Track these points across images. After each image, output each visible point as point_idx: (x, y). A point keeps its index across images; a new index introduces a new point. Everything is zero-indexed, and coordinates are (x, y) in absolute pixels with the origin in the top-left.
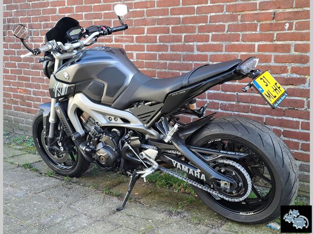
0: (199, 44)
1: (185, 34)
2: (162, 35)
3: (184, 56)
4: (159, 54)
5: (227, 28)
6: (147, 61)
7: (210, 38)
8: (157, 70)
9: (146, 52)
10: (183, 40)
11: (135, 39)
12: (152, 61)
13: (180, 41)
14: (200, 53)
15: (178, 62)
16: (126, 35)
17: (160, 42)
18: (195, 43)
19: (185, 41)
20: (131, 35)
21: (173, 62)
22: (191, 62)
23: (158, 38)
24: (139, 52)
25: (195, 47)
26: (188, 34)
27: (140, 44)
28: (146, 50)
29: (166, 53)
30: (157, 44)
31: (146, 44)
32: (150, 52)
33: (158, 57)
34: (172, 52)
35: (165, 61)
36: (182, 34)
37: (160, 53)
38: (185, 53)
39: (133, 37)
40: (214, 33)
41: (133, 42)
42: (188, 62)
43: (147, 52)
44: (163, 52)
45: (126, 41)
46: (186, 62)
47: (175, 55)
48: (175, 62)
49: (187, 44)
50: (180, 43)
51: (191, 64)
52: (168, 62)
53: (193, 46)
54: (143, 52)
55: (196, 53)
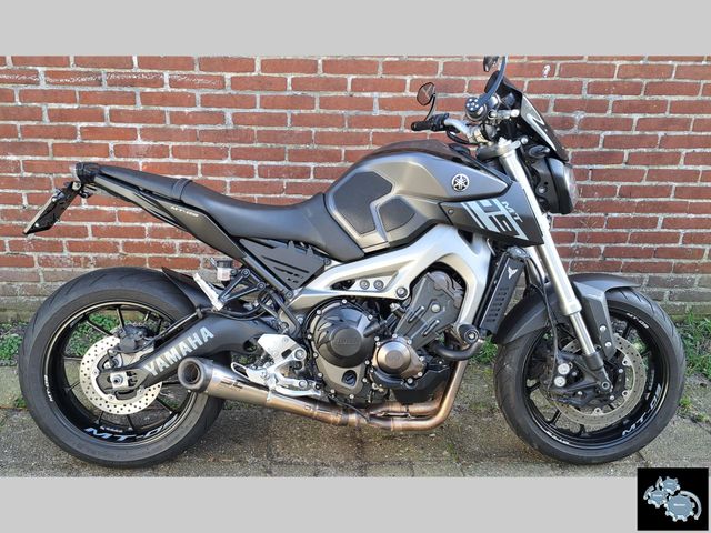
0: (385, 95)
1: (355, 77)
2: (299, 75)
3: (351, 118)
4: (292, 115)
5: (441, 68)
6: (262, 128)
7: (408, 86)
8: (288, 147)
9: (258, 110)
10: (349, 87)
11: (228, 82)
12: (276, 128)
13: (343, 88)
14: (385, 113)
15: (336, 130)
16: (204, 73)
17: (294, 89)
18: (376, 94)
19: (354, 90)
20: (219, 74)
21: (325, 130)
22: (366, 130)
23: (289, 81)
24: (241, 110)
25: (376, 101)
26: (360, 77)
27: (240, 93)
28: (258, 106)
29: (308, 112)
30: (287, 94)
31: (258, 95)
32: (268, 111)
33: (289, 120)
34: (322, 111)
35: (307, 129)
36: (346, 76)
37: (296, 112)
38: (353, 113)
39: (222, 78)
40: (416, 77)
41: (223, 87)
42: (359, 130)
43: (262, 111)
44: (303, 111)
45: (202, 86)
46: (355, 130)
47: (331, 116)
48: (330, 129)
49: (356, 95)
50: (343, 94)
51: (367, 134)
52: (313, 130)
53: (371, 99)
54: (252, 110)
55: (377, 112)
